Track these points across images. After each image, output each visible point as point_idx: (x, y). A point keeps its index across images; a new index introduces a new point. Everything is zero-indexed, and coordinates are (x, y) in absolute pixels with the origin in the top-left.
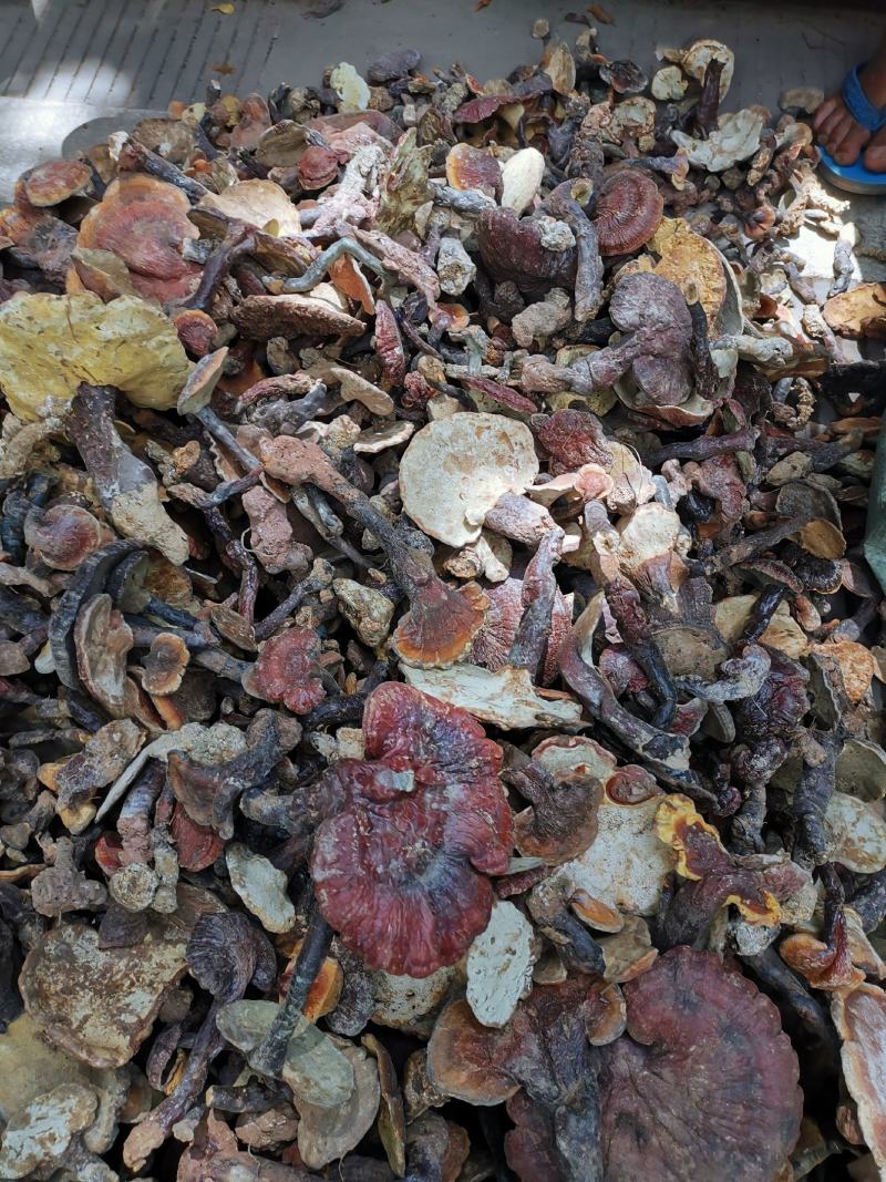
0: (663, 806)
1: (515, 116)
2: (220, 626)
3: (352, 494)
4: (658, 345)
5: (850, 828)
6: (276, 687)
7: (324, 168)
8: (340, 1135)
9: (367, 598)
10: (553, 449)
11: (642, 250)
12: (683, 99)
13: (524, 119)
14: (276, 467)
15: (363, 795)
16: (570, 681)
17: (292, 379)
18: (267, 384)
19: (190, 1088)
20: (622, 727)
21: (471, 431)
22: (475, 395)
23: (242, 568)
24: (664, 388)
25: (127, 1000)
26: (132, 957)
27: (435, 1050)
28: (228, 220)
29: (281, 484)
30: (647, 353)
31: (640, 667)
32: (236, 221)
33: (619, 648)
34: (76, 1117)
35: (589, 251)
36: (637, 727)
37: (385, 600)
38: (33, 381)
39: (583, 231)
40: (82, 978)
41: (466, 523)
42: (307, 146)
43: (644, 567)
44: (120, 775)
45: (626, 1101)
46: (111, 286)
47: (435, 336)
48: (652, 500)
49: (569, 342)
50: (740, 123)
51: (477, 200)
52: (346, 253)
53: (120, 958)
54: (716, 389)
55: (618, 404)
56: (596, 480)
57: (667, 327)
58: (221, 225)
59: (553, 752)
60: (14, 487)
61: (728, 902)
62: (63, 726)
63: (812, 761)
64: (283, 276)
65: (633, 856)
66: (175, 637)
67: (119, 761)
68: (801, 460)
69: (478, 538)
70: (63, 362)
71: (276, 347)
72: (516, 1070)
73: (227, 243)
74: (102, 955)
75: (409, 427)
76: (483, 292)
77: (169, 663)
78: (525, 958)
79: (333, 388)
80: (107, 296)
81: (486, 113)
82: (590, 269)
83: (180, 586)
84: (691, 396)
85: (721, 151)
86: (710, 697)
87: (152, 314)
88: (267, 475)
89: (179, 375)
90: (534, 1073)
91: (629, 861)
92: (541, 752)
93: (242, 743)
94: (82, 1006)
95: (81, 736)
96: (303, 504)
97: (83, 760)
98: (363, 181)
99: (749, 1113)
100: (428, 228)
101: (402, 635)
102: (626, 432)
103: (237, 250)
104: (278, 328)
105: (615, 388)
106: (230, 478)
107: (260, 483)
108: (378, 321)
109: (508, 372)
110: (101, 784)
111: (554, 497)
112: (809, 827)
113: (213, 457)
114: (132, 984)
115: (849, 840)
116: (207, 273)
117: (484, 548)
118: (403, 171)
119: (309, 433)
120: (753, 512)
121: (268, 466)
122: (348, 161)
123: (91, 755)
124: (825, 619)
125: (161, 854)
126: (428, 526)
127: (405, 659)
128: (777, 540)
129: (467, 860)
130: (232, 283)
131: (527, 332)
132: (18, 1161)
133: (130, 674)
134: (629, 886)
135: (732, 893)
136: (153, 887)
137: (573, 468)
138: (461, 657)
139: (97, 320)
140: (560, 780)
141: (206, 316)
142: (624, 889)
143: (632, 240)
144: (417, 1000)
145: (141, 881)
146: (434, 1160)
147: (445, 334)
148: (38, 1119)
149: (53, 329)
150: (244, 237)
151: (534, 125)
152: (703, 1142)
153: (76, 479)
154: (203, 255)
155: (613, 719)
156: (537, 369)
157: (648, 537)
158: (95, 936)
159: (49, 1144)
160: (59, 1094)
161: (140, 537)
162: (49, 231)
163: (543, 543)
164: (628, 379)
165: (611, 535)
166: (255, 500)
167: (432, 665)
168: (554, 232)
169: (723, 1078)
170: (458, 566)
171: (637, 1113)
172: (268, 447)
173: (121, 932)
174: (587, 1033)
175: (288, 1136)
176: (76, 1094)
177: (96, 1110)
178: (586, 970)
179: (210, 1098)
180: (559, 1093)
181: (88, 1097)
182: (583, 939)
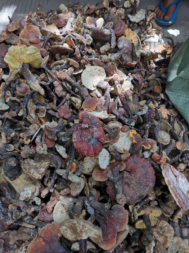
0: (131, 131)
1: (97, 12)
2: (51, 106)
3: (73, 81)
4: (126, 51)
5: (163, 137)
6: (62, 115)
7: (63, 23)
8: (78, 190)
9: (77, 100)
10: (108, 72)
11: (123, 35)
12: (130, 8)
13: (99, 13)
14: (59, 76)
15: (80, 128)
16: (113, 112)
17: (61, 61)
18: (56, 62)
19: (52, 184)
20: (123, 119)
21: (94, 69)
22: (94, 63)
23: (53, 97)
24: (128, 59)
25: (40, 170)
26: (40, 163)
27: (93, 175)
28: (47, 32)
29: (60, 80)
30: (124, 53)
31: (126, 110)
32: (49, 32)
33: (122, 107)
34: (32, 190)
35: (113, 35)
36: (125, 119)
37: (80, 100)
38: (14, 63)
39: (112, 31)
40: (32, 167)
41: (94, 86)
42: (59, 19)
43: (126, 92)
44: (35, 133)
45: (126, 180)
46: (28, 44)
47: (86, 53)
48: (127, 80)
49: (110, 53)
50: (141, 12)
51: (92, 27)
52: (69, 37)
53: (38, 163)
54: (137, 60)
55: (120, 64)
56: (116, 77)
57: (128, 48)
58: (46, 33)
59: (111, 124)
60: (13, 82)
61: (142, 146)
62: (23, 127)
63: (156, 125)
64: (58, 42)
65: (126, 141)
66: (44, 107)
67: (35, 131)
68: (153, 75)
69: (96, 89)
70: (20, 59)
71: (57, 55)
72: (107, 176)
73: (48, 36)
74: (34, 163)
75: (82, 70)
76: (94, 45)
77: (43, 112)
78: (108, 158)
79: (68, 62)
80: (28, 46)
81: (92, 12)
82: (113, 38)
83: (43, 100)
84: (133, 61)
85: (138, 18)
86: (138, 114)
87: (36, 49)
88: (58, 78)
89: (40, 61)
90: (111, 176)
91: (125, 142)
92: (109, 124)
93: (57, 124)
94: (32, 171)
95: (27, 128)
96: (64, 84)
97: (28, 131)
98: (71, 24)
99: (147, 180)
100: (83, 32)
101: (84, 105)
102: (121, 69)
103: (50, 37)
104: (57, 52)
105: (119, 60)
106: (50, 80)
107: (57, 80)
108: (76, 49)
109: (99, 59)
110: (32, 135)
111: (109, 80)
112: (156, 135)
113: (47, 76)
114: (40, 167)
115: (163, 139)
116: (44, 41)
117: (97, 91)
118: (79, 21)
119: (64, 71)
120: (145, 86)
121: (58, 76)
122: (67, 21)
123: (30, 130)
124: (159, 105)
125: (44, 145)
126: (87, 87)
127: (84, 109)
128: (149, 90)
129: (98, 139)
130: (49, 44)
131: (103, 51)
132: (23, 197)
133: (36, 115)
134: (125, 146)
135: (143, 144)
136: (43, 150)
137: (112, 75)
138: (94, 109)
139: (26, 50)
140: (113, 127)
141: (45, 50)
142: (124, 147)
143: (121, 33)
144: (90, 169)
145: (41, 149)
146: (94, 194)
147: (88, 52)
148: (26, 190)
149: (18, 52)
150: (51, 35)
151: (101, 14)
152: (139, 185)
153: (23, 81)
154: (43, 39)
155: (121, 118)
156: (105, 57)
157: (126, 86)
158: (33, 160)
160: (29, 186)
161: (36, 90)
162: (12, 36)
163: (108, 88)
164: (121, 58)
165: (119, 85)
166: (56, 83)
167: (89, 111)
168: (107, 32)
169: (142, 174)
170: (93, 94)
171: (128, 182)
172: (58, 73)
173: (38, 159)
174: (119, 169)
175: (69, 193)
176: (32, 186)
177: (36, 189)
178: (119, 159)
179: (55, 186)
180: (115, 179)
181: (34, 187)
182: (118, 154)
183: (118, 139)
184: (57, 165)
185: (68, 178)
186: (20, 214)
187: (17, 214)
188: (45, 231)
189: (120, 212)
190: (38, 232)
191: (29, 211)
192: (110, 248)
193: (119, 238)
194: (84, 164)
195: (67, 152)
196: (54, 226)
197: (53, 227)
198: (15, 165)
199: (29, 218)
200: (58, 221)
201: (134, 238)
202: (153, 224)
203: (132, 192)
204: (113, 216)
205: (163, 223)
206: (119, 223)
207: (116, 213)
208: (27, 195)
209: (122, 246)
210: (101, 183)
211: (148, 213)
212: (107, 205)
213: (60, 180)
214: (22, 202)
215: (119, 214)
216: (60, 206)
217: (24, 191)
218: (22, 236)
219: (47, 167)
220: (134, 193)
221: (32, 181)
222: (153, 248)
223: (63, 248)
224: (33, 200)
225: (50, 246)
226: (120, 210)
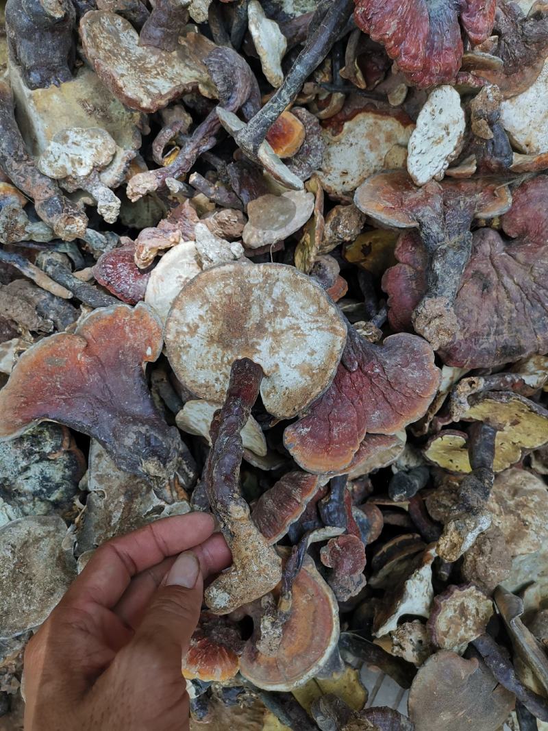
8: (276, 229)
19: (182, 164)
25: (153, 80)
26: (161, 58)
34: (99, 154)
40: (123, 54)
45: (484, 267)
53: (154, 54)
72: (419, 214)
78: (449, 147)
90: (432, 219)
114: (158, 74)
132: (55, 165)
134: (540, 131)
142: (535, 133)
144: (348, 178)
146: (329, 277)
148: (74, 143)
152: (528, 303)
158: (136, 36)
159: (77, 166)
160: (91, 132)
171: (488, 275)
173: (158, 33)
174: (476, 211)
175: (235, 232)
176: (102, 136)
177: (114, 156)
178: (494, 166)
179: (194, 178)
180: (444, 239)
181: (111, 143)
182: (503, 142)
183: (527, 86)
184: (231, 88)
185: (256, 150)
186: (26, 224)
187: (16, 221)
188: (103, 323)
189: (414, 364)
190: (78, 322)
191: (62, 225)
192: (322, 469)
193: (368, 452)
194: (333, 149)
195: (286, 63)
196: (142, 318)
197: (135, 317)
198: (58, 16)
199: (60, 261)
200: (159, 307)
201: (409, 481)
202: (497, 464)
203: (485, 318)
204: (377, 370)
205: (525, 478)
206: (389, 403)
207: (393, 362)
208: (73, 162)
209: (353, 490)
210: (365, 255)
211: (500, 420)
212: (365, 328)
213: (219, 167)
214: (47, 182)
215: (404, 370)
216: (184, 260)
217: (65, 139)
218: (12, 302)
219: (188, 85)
220: (491, 325)
221: (109, 125)
222: (476, 532)
223: (147, 403)
224: (90, 195)
225: (103, 379)
226: (414, 357)
